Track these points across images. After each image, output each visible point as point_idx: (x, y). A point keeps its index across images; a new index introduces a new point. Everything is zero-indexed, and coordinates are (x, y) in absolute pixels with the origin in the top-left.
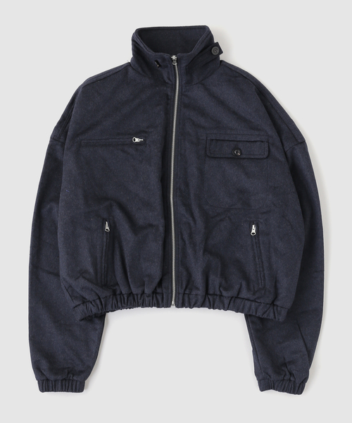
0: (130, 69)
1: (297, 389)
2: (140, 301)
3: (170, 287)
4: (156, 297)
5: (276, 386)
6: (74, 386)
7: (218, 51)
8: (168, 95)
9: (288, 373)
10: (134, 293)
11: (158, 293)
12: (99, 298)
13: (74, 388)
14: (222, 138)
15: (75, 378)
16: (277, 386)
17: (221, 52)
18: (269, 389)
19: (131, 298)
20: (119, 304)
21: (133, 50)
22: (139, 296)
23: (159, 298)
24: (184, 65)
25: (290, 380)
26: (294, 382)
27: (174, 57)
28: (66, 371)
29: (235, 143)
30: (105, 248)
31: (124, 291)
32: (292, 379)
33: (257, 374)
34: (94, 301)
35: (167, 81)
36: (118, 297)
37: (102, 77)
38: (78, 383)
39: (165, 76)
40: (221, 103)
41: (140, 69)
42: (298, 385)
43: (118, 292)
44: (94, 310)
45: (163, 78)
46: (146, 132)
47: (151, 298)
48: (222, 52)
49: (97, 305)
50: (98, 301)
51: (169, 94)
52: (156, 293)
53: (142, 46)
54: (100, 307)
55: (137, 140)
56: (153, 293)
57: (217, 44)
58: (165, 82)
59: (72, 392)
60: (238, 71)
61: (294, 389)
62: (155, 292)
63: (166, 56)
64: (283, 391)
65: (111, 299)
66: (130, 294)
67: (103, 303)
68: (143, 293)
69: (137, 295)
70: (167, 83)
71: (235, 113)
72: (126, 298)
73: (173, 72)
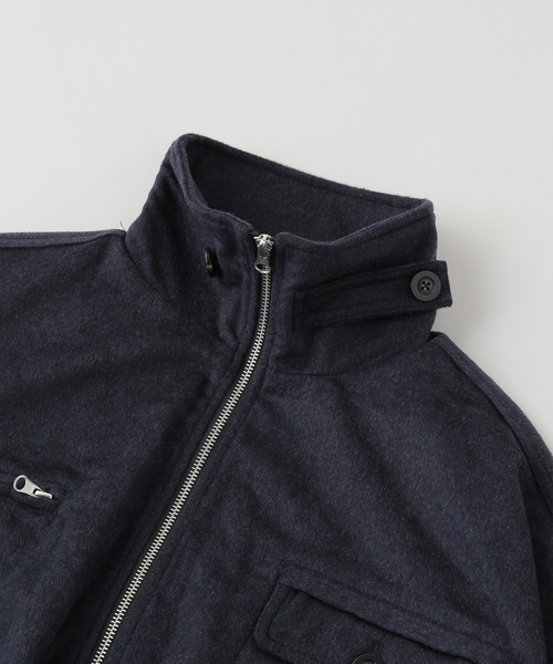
0: (115, 249)
7: (436, 290)
8: (205, 382)
14: (332, 598)
17: (444, 299)
21: (154, 195)
24: (290, 282)
27: (263, 240)
29: (376, 635)
35: (224, 333)
37: (16, 244)
39: (224, 315)
40: (380, 472)
41: (146, 260)
45: (214, 319)
46: (73, 475)
48: (448, 303)
51: (214, 377)
53: (181, 181)
55: (30, 488)
57: (441, 269)
58: (215, 332)
60: (482, 385)
63: (240, 225)
70: (222, 341)
71: (415, 525)
73: (253, 303)
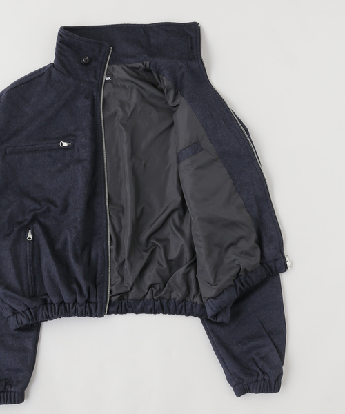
0: (53, 70)
1: (273, 387)
2: (72, 311)
3: (105, 296)
4: (89, 306)
5: (251, 389)
6: (13, 397)
8: (93, 96)
9: (260, 373)
10: (66, 302)
11: (91, 302)
12: (29, 309)
13: (13, 400)
15: (13, 389)
16: (253, 389)
18: (245, 393)
19: (62, 307)
20: (50, 314)
22: (71, 305)
23: (93, 307)
25: (264, 379)
26: (269, 380)
28: (3, 382)
30: (28, 258)
31: (55, 301)
32: (266, 377)
33: (229, 381)
34: (24, 312)
35: (93, 80)
36: (49, 307)
37: (26, 80)
38: (16, 394)
39: (91, 76)
41: (63, 70)
42: (273, 383)
43: (49, 301)
44: (25, 321)
45: (88, 78)
46: (74, 136)
47: (83, 307)
49: (27, 316)
50: (27, 312)
51: (95, 94)
52: (90, 302)
54: (30, 318)
55: (65, 144)
56: (86, 302)
58: (91, 81)
59: (11, 403)
61: (270, 387)
62: (88, 301)
64: (259, 392)
65: (41, 310)
66: (61, 303)
67: (33, 313)
68: (76, 301)
69: (69, 304)
72: (57, 308)
